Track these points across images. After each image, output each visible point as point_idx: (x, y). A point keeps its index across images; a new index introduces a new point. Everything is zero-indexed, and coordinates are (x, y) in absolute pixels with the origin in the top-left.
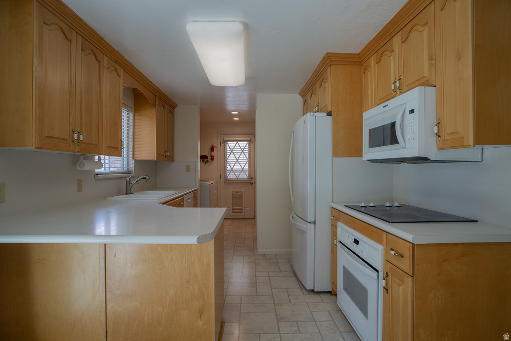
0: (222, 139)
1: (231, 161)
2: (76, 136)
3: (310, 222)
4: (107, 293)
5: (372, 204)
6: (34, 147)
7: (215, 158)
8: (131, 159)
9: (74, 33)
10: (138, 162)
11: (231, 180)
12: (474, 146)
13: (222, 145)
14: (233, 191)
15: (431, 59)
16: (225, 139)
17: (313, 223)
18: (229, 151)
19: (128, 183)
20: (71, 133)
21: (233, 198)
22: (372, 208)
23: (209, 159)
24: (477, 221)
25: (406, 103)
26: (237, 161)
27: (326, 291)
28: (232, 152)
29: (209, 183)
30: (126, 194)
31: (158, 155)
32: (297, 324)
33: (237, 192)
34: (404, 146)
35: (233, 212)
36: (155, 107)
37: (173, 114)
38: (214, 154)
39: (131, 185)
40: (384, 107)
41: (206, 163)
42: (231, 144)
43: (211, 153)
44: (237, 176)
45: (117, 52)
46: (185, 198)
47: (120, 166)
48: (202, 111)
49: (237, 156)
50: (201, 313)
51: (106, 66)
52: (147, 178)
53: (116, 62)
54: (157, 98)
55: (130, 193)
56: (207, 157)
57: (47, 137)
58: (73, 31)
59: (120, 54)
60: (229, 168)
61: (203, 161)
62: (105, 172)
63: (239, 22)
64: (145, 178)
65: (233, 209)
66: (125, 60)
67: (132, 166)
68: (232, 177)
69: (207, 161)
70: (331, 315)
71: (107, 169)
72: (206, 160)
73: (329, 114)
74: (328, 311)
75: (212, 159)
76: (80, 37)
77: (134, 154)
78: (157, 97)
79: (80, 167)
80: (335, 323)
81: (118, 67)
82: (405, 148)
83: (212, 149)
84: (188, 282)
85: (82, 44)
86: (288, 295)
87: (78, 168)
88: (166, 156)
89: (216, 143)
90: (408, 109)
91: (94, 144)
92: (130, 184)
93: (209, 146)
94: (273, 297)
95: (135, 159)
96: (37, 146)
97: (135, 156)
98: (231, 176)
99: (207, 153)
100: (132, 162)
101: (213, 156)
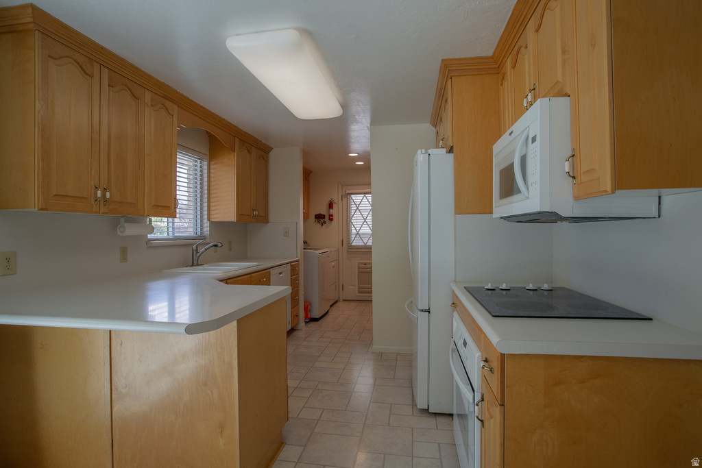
0: (344, 193)
1: (357, 221)
2: (99, 194)
3: (422, 311)
4: (113, 392)
5: (504, 286)
6: (36, 209)
7: (335, 218)
8: (205, 221)
9: (97, 67)
10: (215, 225)
11: (357, 248)
12: (613, 192)
13: (344, 200)
14: (359, 264)
15: (564, 52)
16: (348, 192)
17: (425, 311)
18: (353, 207)
19: (195, 252)
20: (93, 190)
21: (359, 272)
22: (504, 292)
23: (327, 219)
24: (651, 319)
25: (528, 127)
26: (365, 221)
27: (447, 413)
28: (358, 208)
29: (318, 252)
30: (193, 265)
31: (240, 214)
32: (385, 457)
33: (365, 264)
34: (527, 194)
35: (359, 292)
36: (234, 151)
37: (266, 161)
38: (333, 211)
39: (198, 254)
40: (510, 134)
41: (322, 225)
42: (357, 198)
43: (329, 211)
44: (365, 241)
45: (164, 84)
46: (273, 271)
47: (192, 229)
48: (306, 155)
49: (365, 214)
50: (222, 428)
51: (149, 104)
52: (220, 245)
53: (165, 97)
54: (237, 140)
55: (198, 265)
56: (324, 216)
57: (56, 195)
58: (95, 64)
59: (169, 87)
60: (354, 231)
61: (318, 222)
62: (168, 237)
63: (295, 29)
64: (216, 246)
65: (359, 288)
66: (179, 93)
67: (207, 229)
68: (358, 244)
69: (325, 222)
70: (440, 450)
71: (171, 234)
72: (322, 220)
73: (451, 150)
74: (439, 444)
75: (331, 220)
76: (107, 70)
77: (209, 215)
78: (236, 138)
79: (121, 232)
80: (441, 463)
81: (168, 103)
82: (528, 198)
83: (331, 206)
84: (205, 384)
85: (110, 79)
86: (390, 414)
87: (119, 233)
88: (255, 216)
89: (336, 198)
90: (531, 137)
91: (130, 203)
92: (197, 252)
93: (327, 202)
94: (367, 416)
95: (212, 220)
96: (40, 207)
97: (212, 217)
98: (356, 242)
99: (324, 211)
100: (207, 224)
101: (332, 216)
